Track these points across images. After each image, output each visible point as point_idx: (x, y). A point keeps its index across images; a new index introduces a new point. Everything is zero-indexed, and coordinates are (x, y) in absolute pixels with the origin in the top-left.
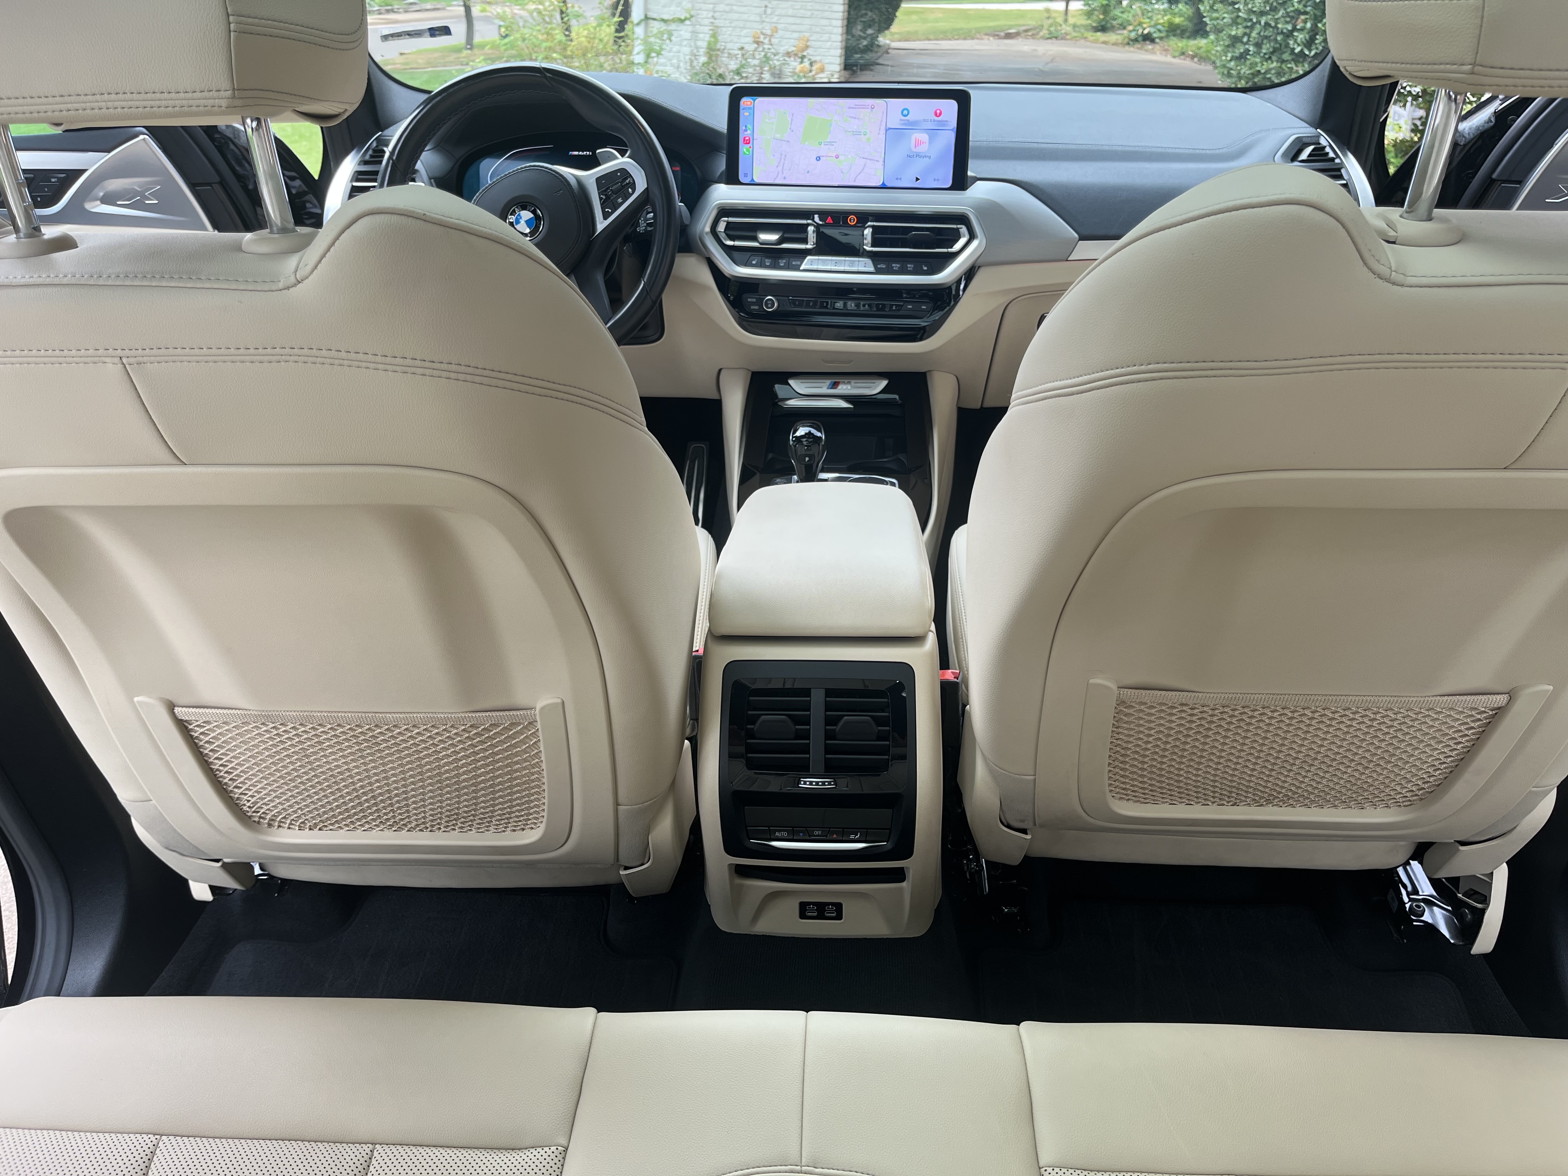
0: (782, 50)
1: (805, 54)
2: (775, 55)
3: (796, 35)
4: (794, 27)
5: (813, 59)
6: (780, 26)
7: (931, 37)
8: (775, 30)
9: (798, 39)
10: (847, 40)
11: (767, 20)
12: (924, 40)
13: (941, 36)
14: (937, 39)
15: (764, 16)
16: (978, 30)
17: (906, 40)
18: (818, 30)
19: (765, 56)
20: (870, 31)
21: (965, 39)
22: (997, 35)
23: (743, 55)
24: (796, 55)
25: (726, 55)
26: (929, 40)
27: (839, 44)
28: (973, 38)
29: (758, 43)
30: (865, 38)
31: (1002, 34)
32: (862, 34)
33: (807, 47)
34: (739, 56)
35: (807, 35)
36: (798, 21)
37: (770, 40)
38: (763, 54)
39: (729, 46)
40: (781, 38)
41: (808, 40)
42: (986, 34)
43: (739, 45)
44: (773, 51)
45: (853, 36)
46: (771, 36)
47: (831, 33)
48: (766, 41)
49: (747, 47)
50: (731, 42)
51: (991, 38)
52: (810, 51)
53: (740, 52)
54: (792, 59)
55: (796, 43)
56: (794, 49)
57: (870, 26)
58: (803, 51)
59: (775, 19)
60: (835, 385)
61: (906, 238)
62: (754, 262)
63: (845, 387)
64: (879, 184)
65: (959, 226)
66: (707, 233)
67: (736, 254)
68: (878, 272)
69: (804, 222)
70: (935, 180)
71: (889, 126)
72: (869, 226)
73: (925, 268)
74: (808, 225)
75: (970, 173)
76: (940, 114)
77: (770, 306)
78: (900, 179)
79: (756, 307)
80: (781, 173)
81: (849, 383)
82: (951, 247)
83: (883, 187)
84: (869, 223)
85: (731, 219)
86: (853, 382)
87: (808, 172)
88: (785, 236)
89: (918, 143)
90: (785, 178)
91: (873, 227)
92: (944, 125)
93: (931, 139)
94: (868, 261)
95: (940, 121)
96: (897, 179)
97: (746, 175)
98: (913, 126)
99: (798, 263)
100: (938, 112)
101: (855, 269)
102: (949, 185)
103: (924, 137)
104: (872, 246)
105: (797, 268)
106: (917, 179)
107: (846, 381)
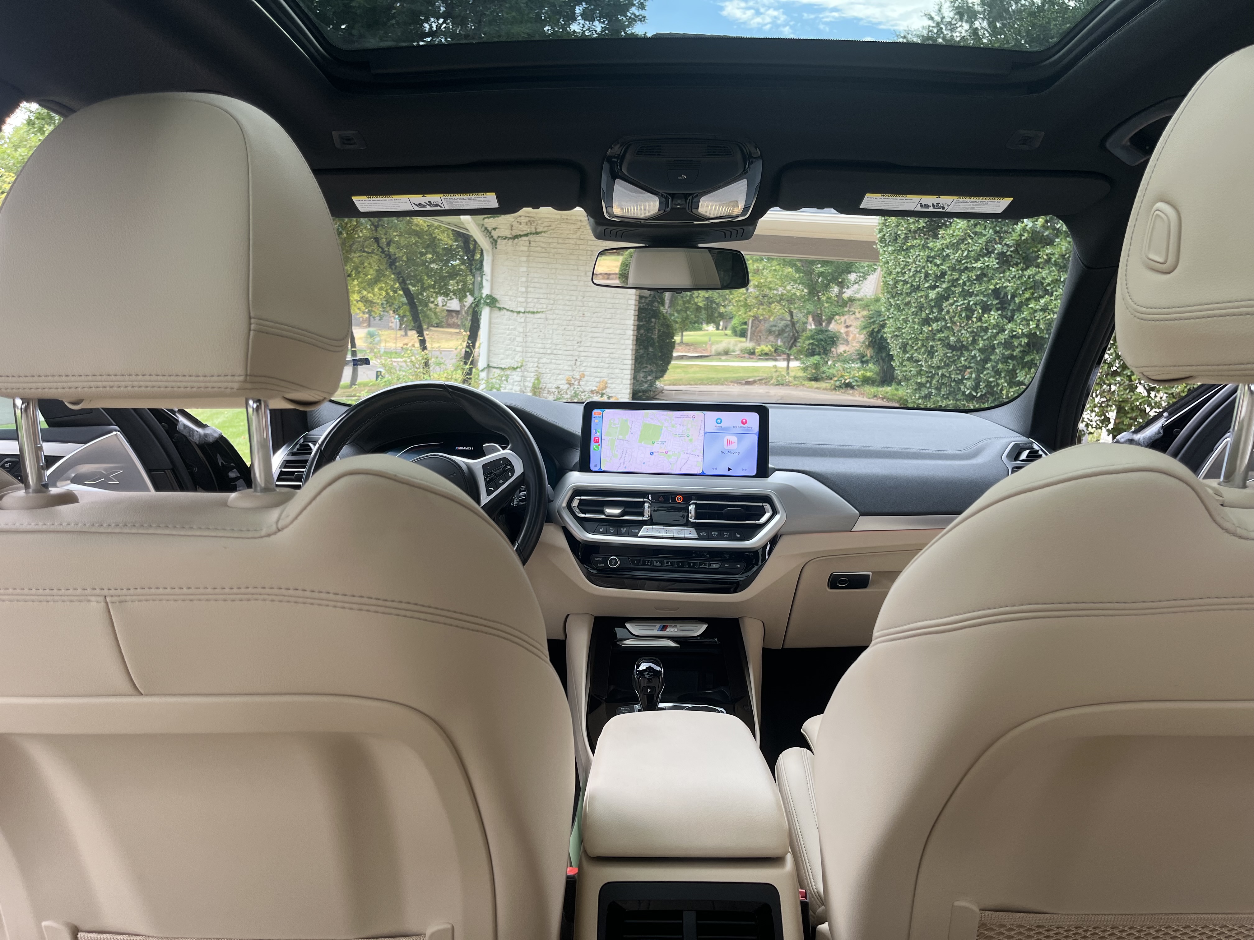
0: (588, 389)
1: (604, 392)
2: (582, 392)
3: (598, 379)
4: (596, 374)
5: (610, 395)
6: (585, 373)
7: (692, 383)
8: (583, 376)
9: (600, 382)
10: (634, 384)
11: (577, 369)
12: (687, 385)
13: (699, 382)
14: (696, 384)
15: (575, 367)
16: (726, 379)
17: (674, 385)
18: (613, 376)
19: (575, 393)
20: (649, 378)
21: (716, 384)
22: (740, 383)
23: (559, 392)
24: (597, 392)
25: (546, 392)
26: (691, 385)
27: (629, 386)
28: (722, 384)
29: (570, 384)
30: (646, 382)
31: (744, 382)
32: (643, 380)
33: (606, 387)
34: (556, 393)
35: (606, 379)
36: (599, 370)
37: (579, 382)
38: (573, 392)
39: (549, 386)
40: (586, 381)
41: (607, 383)
42: (732, 382)
43: (555, 386)
44: (581, 389)
45: (637, 381)
46: (580, 379)
47: (622, 379)
48: (576, 383)
49: (561, 387)
50: (550, 383)
51: (735, 385)
52: (608, 390)
53: (556, 390)
54: (595, 395)
55: (598, 384)
56: (596, 388)
57: (649, 375)
58: (603, 390)
59: (583, 369)
60: (664, 628)
61: (722, 513)
62: (601, 530)
63: (672, 630)
64: (700, 472)
65: (764, 504)
66: (564, 508)
67: (586, 524)
68: (700, 538)
69: (642, 500)
70: (743, 470)
71: (706, 430)
72: (693, 504)
73: (739, 536)
74: (644, 502)
75: (770, 466)
76: (746, 422)
77: (613, 563)
78: (716, 469)
79: (602, 565)
80: (622, 464)
81: (675, 626)
82: (759, 520)
83: (703, 475)
84: (693, 501)
85: (583, 498)
86: (678, 625)
87: (644, 463)
88: (626, 510)
89: (729, 443)
90: (626, 468)
91: (696, 504)
92: (749, 431)
93: (739, 440)
94: (693, 530)
95: (744, 427)
96: (714, 469)
97: (595, 465)
98: (725, 431)
99: (637, 531)
100: (744, 421)
101: (682, 536)
102: (754, 473)
103: (734, 439)
104: (695, 519)
105: (636, 536)
106: (729, 469)
107: (673, 625)
